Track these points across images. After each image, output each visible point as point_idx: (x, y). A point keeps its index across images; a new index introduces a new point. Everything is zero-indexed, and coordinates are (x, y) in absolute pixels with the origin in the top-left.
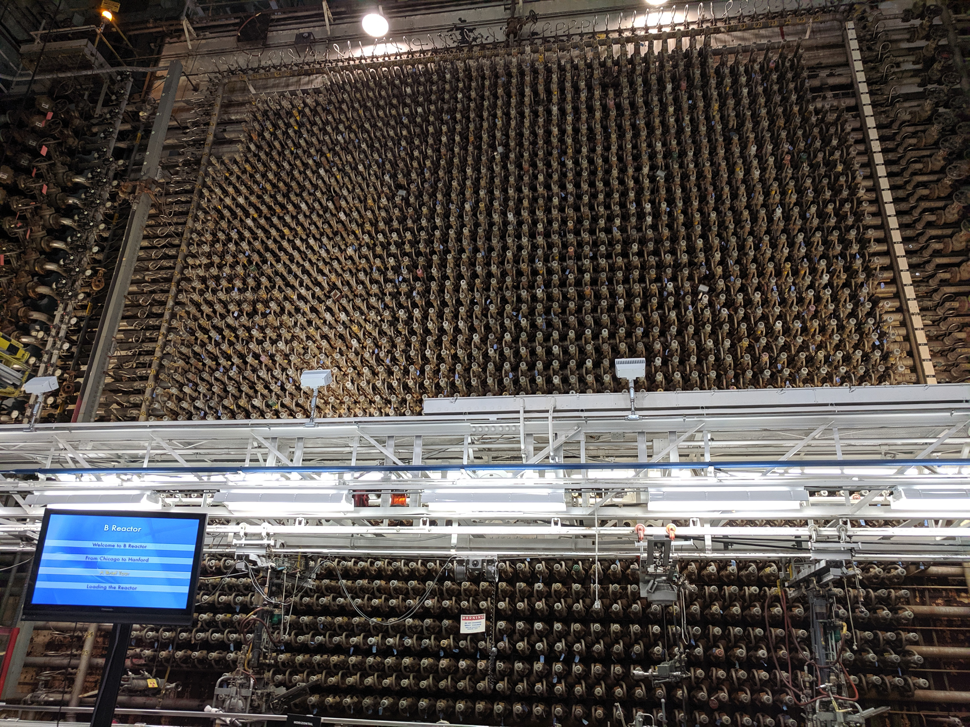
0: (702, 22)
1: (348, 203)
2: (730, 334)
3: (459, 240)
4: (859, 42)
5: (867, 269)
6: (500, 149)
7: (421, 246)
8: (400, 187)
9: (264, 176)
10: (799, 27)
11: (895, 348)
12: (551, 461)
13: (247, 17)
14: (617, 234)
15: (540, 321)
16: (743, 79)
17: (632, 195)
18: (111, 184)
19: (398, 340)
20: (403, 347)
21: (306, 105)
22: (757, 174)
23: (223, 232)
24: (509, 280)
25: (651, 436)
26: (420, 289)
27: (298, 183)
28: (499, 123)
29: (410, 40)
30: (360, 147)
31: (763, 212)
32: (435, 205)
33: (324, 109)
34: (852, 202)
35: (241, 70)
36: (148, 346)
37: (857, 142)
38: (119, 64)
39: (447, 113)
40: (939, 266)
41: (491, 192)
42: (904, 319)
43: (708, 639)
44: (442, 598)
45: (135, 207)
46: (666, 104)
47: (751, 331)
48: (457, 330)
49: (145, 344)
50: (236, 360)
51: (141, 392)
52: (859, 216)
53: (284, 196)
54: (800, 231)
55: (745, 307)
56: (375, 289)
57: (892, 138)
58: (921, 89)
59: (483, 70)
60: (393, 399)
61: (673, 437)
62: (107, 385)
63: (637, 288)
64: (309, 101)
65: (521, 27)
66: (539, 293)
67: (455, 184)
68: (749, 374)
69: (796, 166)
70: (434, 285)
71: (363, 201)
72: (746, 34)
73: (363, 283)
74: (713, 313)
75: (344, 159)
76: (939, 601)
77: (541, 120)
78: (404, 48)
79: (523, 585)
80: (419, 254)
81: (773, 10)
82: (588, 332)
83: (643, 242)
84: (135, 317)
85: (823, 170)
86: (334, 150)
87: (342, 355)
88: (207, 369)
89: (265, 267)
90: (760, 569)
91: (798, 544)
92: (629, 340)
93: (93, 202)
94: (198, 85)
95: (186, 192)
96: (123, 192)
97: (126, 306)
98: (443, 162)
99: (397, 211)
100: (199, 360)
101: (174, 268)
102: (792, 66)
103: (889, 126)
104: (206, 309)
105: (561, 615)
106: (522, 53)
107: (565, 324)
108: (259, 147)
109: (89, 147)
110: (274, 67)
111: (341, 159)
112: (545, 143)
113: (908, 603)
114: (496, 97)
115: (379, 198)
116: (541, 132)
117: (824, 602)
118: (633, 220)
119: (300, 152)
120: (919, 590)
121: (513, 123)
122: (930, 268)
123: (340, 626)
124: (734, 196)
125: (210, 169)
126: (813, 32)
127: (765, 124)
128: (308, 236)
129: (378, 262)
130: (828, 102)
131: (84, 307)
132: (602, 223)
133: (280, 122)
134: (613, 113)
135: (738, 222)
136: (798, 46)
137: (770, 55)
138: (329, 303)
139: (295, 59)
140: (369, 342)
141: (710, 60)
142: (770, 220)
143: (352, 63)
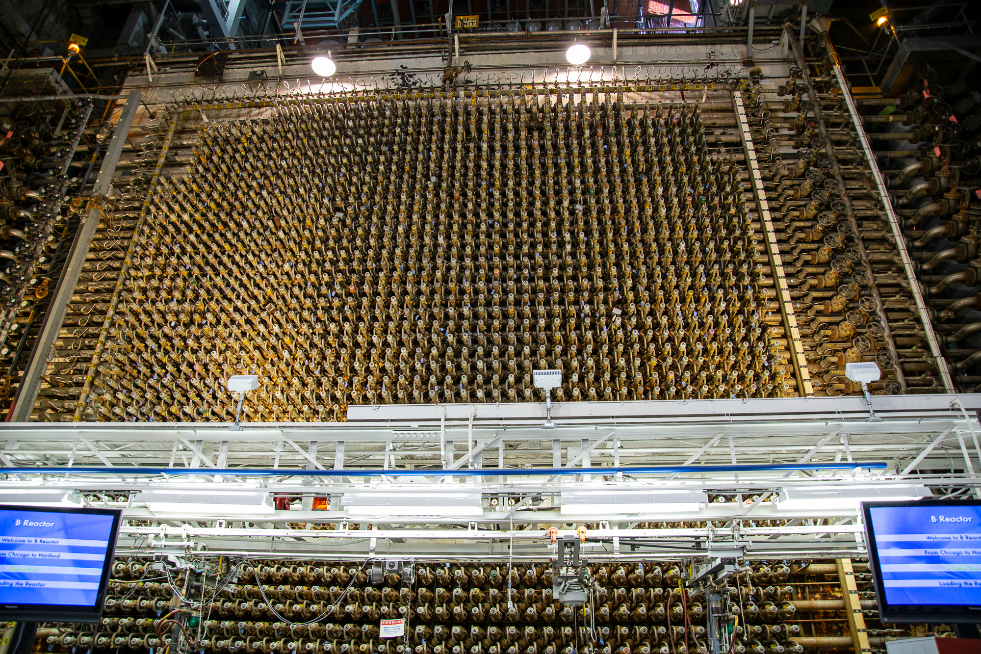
0: (616, 82)
1: (287, 222)
2: (640, 354)
3: (391, 259)
4: (745, 108)
5: (756, 299)
6: (433, 179)
7: (355, 264)
8: (338, 209)
9: (209, 196)
10: (697, 93)
11: (781, 369)
12: (470, 468)
13: (205, 56)
14: (539, 259)
15: (466, 337)
16: (651, 131)
17: (553, 225)
18: (63, 199)
19: (328, 352)
20: (333, 359)
21: (254, 132)
22: (663, 211)
23: (167, 246)
24: (437, 297)
25: (566, 444)
26: (352, 304)
27: (241, 203)
28: (433, 156)
29: (355, 82)
30: (302, 172)
31: (669, 245)
32: (369, 227)
33: (271, 137)
34: (744, 241)
35: (197, 101)
36: (86, 353)
37: (746, 190)
38: (83, 92)
39: (386, 144)
40: (815, 299)
41: (423, 218)
42: (788, 344)
43: (616, 638)
44: (363, 603)
45: (83, 221)
46: (585, 148)
47: (659, 352)
48: (386, 344)
49: (83, 352)
50: (170, 368)
51: (75, 398)
52: (749, 253)
53: (227, 214)
54: (701, 263)
55: (654, 329)
56: (308, 303)
57: (774, 189)
58: (796, 151)
59: (420, 110)
60: (321, 409)
61: (585, 445)
62: (43, 390)
63: (557, 309)
64: (257, 129)
65: (457, 75)
66: (466, 311)
67: (390, 208)
68: (657, 390)
69: (697, 207)
70: (365, 301)
71: (302, 221)
72: (654, 95)
73: (297, 298)
74: (625, 334)
75: (286, 183)
76: (817, 596)
77: (472, 155)
78: (349, 87)
79: (442, 590)
80: (352, 271)
81: (675, 77)
82: (511, 349)
83: (562, 268)
84: (75, 325)
85: (719, 212)
86: (278, 174)
87: (273, 366)
88: (142, 376)
89: (204, 280)
90: (664, 572)
91: (698, 545)
92: (549, 358)
93: (44, 215)
94: (155, 113)
95: (136, 209)
96: (74, 207)
97: (68, 314)
98: (379, 188)
99: (333, 232)
100: (135, 368)
101: (116, 280)
102: (691, 123)
103: (771, 179)
104: (144, 318)
105: (478, 619)
106: (457, 97)
107: (490, 342)
108: (207, 170)
109: (45, 165)
110: (227, 99)
111: (283, 183)
112: (475, 175)
113: (792, 599)
114: (431, 133)
115: (318, 219)
116: (471, 165)
117: (718, 597)
118: (554, 247)
119: (245, 175)
120: (800, 586)
121: (446, 157)
122: (808, 301)
123: (261, 631)
124: (644, 230)
125: (159, 188)
126: (708, 97)
127: (670, 169)
128: (247, 252)
129: (313, 278)
130: (722, 155)
131: (26, 315)
132: (525, 248)
133: (229, 148)
134: (537, 152)
135: (647, 253)
136: (696, 107)
137: (673, 112)
138: (264, 315)
139: (248, 93)
140: (300, 354)
141: (623, 113)
142: (676, 253)
143: (300, 98)
